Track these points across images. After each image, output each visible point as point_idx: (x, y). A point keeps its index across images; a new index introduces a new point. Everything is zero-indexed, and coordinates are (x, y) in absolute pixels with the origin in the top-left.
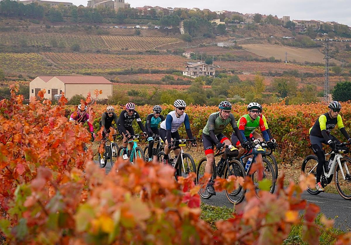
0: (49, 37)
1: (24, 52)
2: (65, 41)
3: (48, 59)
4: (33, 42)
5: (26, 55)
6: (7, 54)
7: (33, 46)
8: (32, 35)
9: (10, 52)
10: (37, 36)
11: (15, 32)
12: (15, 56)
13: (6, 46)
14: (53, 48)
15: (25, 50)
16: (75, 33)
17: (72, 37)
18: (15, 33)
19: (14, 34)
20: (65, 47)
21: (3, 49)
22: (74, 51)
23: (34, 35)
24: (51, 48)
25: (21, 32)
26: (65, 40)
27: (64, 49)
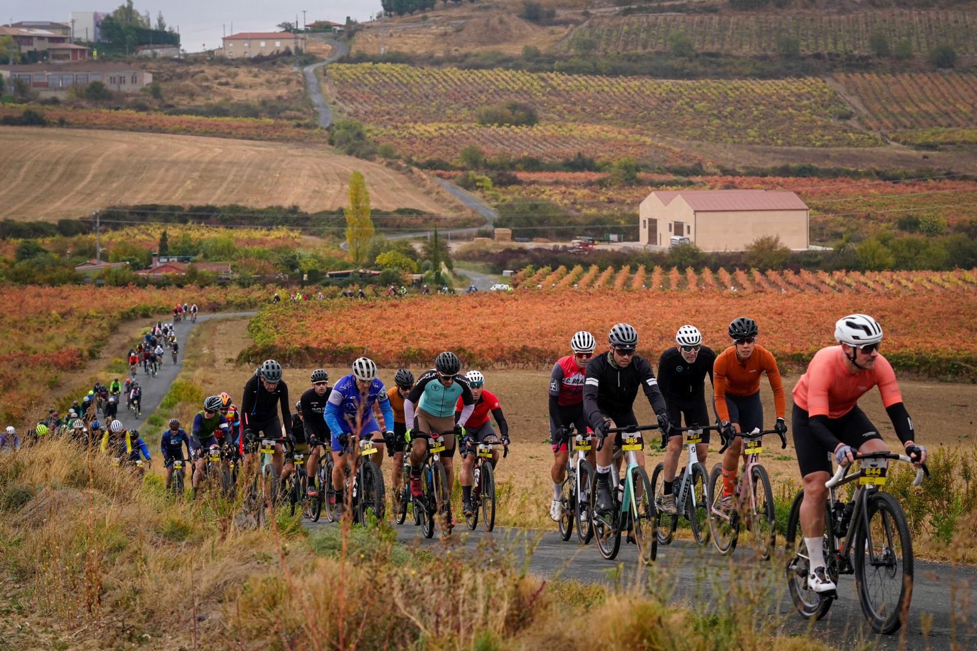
0: (875, 22)
1: (786, 75)
2: (922, 35)
3: (852, 95)
4: (821, 42)
5: (789, 86)
6: (736, 83)
7: (818, 56)
8: (825, 19)
9: (746, 77)
10: (839, 20)
11: (779, 10)
12: (757, 90)
13: (738, 58)
14: (877, 60)
15: (790, 68)
16: (959, 5)
17: (947, 19)
18: (777, 14)
19: (772, 18)
20: (913, 57)
21: (728, 68)
22: (940, 66)
23: (835, 17)
24: (870, 61)
25: (795, 11)
26: (922, 32)
27: (907, 61)
